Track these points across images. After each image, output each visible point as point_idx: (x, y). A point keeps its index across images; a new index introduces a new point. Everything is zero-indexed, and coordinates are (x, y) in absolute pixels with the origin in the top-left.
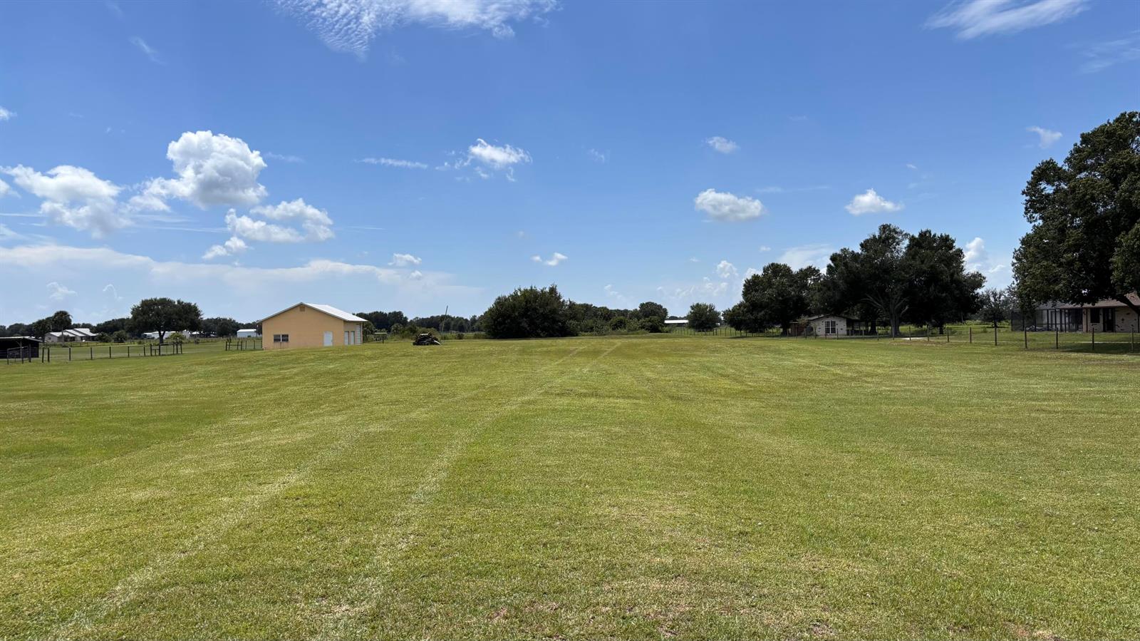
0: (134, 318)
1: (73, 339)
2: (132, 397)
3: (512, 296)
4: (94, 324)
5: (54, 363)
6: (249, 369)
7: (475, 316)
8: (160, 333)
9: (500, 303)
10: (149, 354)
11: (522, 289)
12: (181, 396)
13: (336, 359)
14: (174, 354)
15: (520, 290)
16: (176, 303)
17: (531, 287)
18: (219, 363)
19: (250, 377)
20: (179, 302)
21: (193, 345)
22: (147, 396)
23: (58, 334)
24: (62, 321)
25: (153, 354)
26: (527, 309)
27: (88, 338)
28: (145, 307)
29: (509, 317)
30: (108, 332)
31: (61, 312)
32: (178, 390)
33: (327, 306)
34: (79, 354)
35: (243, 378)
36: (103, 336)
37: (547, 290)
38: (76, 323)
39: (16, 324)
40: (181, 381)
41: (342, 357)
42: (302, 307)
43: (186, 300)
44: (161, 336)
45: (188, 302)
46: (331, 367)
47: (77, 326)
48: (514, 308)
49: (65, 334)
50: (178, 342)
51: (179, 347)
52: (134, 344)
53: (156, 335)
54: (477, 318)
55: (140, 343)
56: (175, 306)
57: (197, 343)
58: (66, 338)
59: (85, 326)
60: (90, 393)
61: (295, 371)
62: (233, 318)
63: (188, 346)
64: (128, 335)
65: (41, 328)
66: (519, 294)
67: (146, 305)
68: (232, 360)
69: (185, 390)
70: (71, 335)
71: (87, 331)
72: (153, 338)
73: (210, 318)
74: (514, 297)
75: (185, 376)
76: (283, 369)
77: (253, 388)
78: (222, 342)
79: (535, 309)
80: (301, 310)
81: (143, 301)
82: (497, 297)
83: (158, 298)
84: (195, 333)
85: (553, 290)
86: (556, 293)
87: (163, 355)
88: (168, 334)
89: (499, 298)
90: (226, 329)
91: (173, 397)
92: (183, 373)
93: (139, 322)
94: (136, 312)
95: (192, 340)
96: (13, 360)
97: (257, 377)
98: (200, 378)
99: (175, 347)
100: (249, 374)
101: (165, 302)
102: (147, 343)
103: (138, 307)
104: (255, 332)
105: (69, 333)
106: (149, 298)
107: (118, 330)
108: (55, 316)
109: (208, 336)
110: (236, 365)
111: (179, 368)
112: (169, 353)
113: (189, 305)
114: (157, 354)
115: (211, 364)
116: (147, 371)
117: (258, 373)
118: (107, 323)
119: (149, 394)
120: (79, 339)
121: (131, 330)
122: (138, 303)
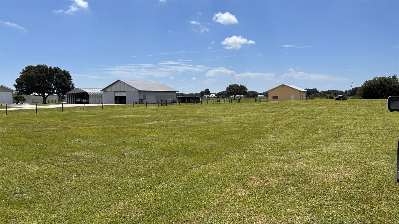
0: (227, 90)
1: (211, 97)
2: (224, 119)
3: (373, 80)
4: (216, 93)
5: (203, 104)
6: (268, 108)
7: (347, 90)
8: (234, 96)
9: (367, 83)
10: (231, 102)
11: (378, 77)
12: (242, 120)
13: (304, 106)
14: (239, 103)
15: (377, 77)
16: (239, 86)
17: (383, 76)
18: (256, 106)
19: (269, 112)
20: (240, 85)
21: (244, 100)
22: (229, 118)
23: (206, 96)
24: (207, 92)
25: (232, 102)
26: (381, 86)
27: (214, 97)
28: (230, 87)
29: (371, 89)
30: (220, 95)
31: (207, 89)
32: (241, 117)
33: (292, 85)
34: (211, 102)
35: (266, 112)
36: (218, 96)
37: (391, 77)
38: (212, 93)
39: (196, 93)
40: (242, 113)
41: (307, 105)
42: (283, 86)
43: (242, 85)
44: (235, 97)
45: (243, 85)
46: (304, 109)
47: (212, 94)
48: (374, 85)
49: (208, 96)
50: (240, 98)
51: (240, 100)
52: (226, 99)
53: (233, 96)
54: (347, 91)
55: (228, 99)
56: (239, 87)
57: (246, 99)
58: (208, 97)
59: (214, 94)
60: (209, 116)
61: (288, 110)
62: (257, 91)
63: (243, 100)
64: (225, 97)
65: (202, 94)
66: (376, 79)
67: (231, 87)
68: (260, 105)
69: (244, 117)
70: (210, 96)
71: (214, 95)
72: (232, 97)
73: (249, 91)
74: (374, 81)
75: (243, 110)
76: (282, 109)
77: (273, 117)
78: (254, 99)
79: (385, 86)
80: (283, 87)
81: (229, 85)
82: (365, 81)
83: (234, 84)
84: (245, 96)
85: (394, 77)
86: (396, 78)
87: (235, 103)
88: (237, 96)
89: (367, 81)
90: (254, 95)
91: (239, 120)
92: (242, 109)
93: (228, 92)
94: (228, 89)
95: (244, 98)
96: (192, 103)
97: (272, 112)
98: (249, 112)
99: (239, 100)
100: (268, 111)
101: (236, 85)
102: (230, 99)
103: (228, 87)
104: (264, 96)
105: (209, 96)
106: (231, 84)
107: (222, 95)
108: (205, 90)
109: (248, 97)
110: (262, 107)
111: (241, 108)
112: (237, 102)
113: (243, 86)
114: (233, 102)
115: (253, 106)
116: (230, 108)
117: (272, 110)
118: (220, 93)
119: (230, 118)
120: (212, 98)
121: (226, 95)
122: (228, 86)
